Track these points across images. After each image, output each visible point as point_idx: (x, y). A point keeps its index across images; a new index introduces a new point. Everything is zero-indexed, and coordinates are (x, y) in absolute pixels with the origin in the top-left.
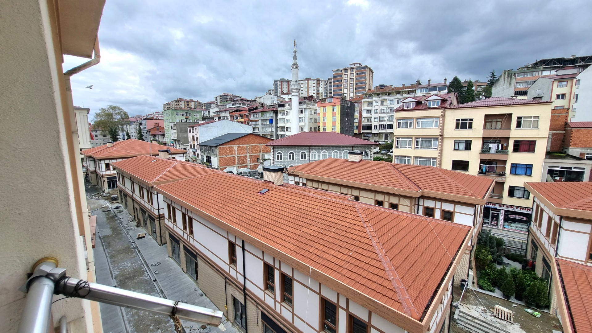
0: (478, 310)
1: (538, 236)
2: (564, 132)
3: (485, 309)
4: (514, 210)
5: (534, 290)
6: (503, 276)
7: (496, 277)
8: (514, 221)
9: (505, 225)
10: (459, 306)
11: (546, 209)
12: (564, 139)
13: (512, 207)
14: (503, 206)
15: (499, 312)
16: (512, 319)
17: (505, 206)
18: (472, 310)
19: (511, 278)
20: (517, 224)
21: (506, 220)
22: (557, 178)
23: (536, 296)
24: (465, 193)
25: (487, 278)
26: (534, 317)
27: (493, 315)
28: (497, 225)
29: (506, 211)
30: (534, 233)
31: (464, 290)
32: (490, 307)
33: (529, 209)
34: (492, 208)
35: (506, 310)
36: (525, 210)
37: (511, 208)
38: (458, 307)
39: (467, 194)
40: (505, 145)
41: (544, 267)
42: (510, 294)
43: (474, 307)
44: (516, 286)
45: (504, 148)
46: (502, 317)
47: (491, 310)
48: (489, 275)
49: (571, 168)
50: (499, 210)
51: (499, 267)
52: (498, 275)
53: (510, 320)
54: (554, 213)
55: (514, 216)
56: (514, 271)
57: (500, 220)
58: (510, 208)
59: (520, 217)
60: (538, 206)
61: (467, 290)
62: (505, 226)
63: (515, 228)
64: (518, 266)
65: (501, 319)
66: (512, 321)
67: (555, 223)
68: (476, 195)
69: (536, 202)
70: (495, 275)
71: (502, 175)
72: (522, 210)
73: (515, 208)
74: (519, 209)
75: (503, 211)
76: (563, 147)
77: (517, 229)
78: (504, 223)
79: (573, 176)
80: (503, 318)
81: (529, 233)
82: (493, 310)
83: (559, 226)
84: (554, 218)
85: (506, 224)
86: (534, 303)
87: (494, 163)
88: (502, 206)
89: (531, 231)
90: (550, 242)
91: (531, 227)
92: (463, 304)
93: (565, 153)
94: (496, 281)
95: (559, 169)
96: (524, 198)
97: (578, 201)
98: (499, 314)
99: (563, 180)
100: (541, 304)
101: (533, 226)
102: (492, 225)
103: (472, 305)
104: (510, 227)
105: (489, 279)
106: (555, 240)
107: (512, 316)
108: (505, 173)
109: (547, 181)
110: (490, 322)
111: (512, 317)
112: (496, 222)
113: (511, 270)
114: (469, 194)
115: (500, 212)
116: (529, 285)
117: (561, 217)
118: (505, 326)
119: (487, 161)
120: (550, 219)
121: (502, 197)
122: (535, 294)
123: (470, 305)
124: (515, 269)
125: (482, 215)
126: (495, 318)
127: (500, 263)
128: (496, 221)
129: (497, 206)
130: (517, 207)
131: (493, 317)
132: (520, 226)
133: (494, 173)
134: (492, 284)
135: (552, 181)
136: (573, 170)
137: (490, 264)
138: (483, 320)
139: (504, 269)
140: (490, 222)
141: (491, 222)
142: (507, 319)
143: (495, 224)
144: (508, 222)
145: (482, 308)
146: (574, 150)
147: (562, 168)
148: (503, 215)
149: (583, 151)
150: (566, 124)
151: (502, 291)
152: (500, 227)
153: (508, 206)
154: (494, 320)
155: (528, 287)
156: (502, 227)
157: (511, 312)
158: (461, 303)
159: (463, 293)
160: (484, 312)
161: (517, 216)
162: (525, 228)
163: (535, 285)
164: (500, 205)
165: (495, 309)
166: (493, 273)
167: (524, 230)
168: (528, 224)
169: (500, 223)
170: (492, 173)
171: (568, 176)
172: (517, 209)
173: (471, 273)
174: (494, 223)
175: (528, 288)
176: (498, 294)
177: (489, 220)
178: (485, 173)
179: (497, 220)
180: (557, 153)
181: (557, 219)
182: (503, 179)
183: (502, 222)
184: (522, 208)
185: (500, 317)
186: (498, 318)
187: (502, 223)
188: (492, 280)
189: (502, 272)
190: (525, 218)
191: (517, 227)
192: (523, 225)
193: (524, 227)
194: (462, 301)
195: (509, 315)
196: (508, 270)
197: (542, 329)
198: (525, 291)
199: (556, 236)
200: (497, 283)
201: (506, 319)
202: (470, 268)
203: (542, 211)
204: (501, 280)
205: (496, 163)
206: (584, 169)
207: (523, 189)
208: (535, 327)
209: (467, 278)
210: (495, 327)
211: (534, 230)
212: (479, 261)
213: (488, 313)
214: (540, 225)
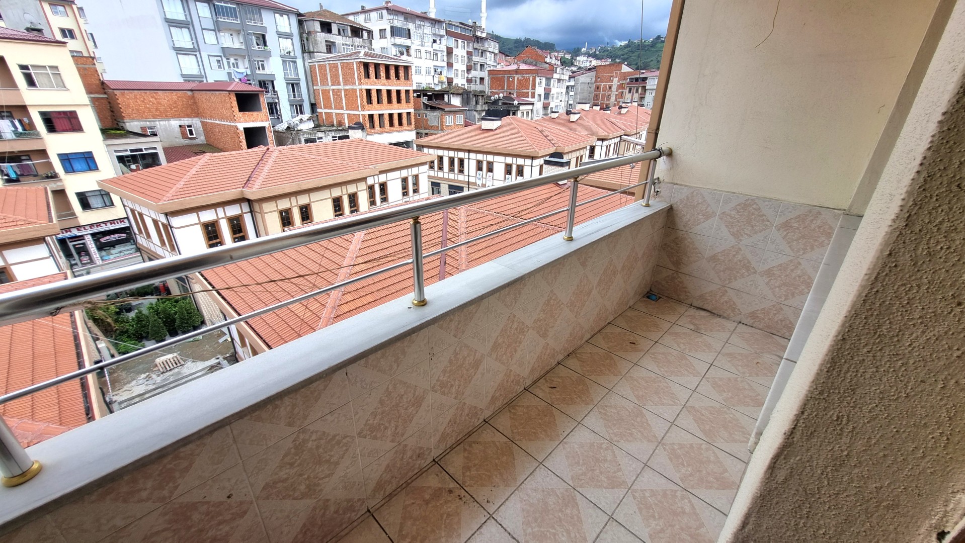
0: (141, 382)
1: (153, 249)
2: (105, 96)
3: (148, 374)
4: (104, 228)
5: (182, 314)
6: (144, 321)
7: (136, 329)
8: (113, 245)
9: (103, 256)
10: (114, 398)
11: (144, 211)
12: (111, 107)
13: (98, 224)
14: (85, 229)
15: (164, 364)
16: (181, 361)
17: (87, 227)
18: (134, 389)
19: (154, 317)
20: (118, 248)
21: (101, 247)
22: (133, 167)
23: (188, 319)
24: (7, 224)
25: (127, 337)
26: (198, 342)
27: (160, 373)
28: (92, 261)
29: (93, 235)
30: (147, 248)
31: (107, 375)
32: (150, 367)
33: (121, 220)
34: (69, 238)
35: (170, 356)
36: (118, 223)
37: (97, 226)
38: (114, 400)
39: (14, 223)
40: (26, 120)
41: (178, 283)
42: (163, 336)
43: (134, 383)
44: (164, 322)
45: (27, 127)
46: (170, 367)
47: (154, 369)
48: (127, 332)
49: (141, 150)
50: (81, 237)
51: (132, 315)
52: (137, 323)
53: (180, 363)
54: (155, 211)
55: (108, 237)
56: (151, 307)
57: (93, 251)
58: (96, 228)
59: (116, 236)
60: (133, 211)
61: (111, 371)
62: (105, 258)
63: (118, 255)
64: (152, 300)
65: (171, 370)
66: (182, 363)
67: (163, 224)
68: (35, 221)
69: (128, 207)
70: (133, 326)
71: (52, 177)
72: (113, 225)
73: (103, 225)
74: (109, 224)
75: (89, 236)
76: (115, 120)
77: (122, 254)
78: (100, 254)
79: (150, 160)
80: (172, 367)
81: (141, 252)
82: (156, 369)
83: (169, 227)
84: (158, 219)
85: (104, 253)
86: (190, 327)
87: (23, 158)
88: (83, 229)
89: (141, 247)
90: (169, 250)
91: (139, 243)
92: (117, 393)
93: (123, 129)
94: (139, 332)
95: (129, 153)
96: (106, 206)
97: (173, 190)
98: (165, 366)
99: (141, 168)
100: (196, 324)
101: (141, 240)
102: (84, 264)
103: (129, 382)
104: (112, 257)
105: (129, 336)
106: (173, 245)
107: (179, 357)
108: (55, 172)
109: (123, 174)
110: (162, 383)
111: (179, 359)
112: (87, 258)
113: (148, 308)
114: (19, 223)
115: (83, 239)
116: (176, 313)
117: (166, 215)
118: (179, 373)
119: (7, 155)
120: (155, 222)
121: (74, 214)
122: (186, 318)
123: (128, 385)
124: (151, 304)
125: (61, 254)
126: (164, 374)
127: (129, 310)
128: (86, 255)
129: (75, 232)
130: (105, 223)
131: (162, 375)
132: (123, 249)
133: (35, 176)
134: (136, 340)
135: (129, 171)
136: (145, 152)
137: (119, 318)
138: (154, 387)
139: (140, 312)
140: (77, 261)
141: (81, 261)
142: (176, 364)
143: (89, 261)
144: (105, 250)
145: (143, 376)
146: (132, 123)
147: (132, 151)
148: (92, 242)
149: (143, 124)
150: (103, 83)
151: (153, 339)
152: (97, 262)
153: (91, 226)
154: (164, 377)
155: (175, 315)
156: (101, 261)
157: (175, 354)
158: (114, 393)
159: (108, 379)
160: (148, 378)
161: (112, 236)
162: (131, 249)
163: (181, 307)
164: (78, 228)
165: (159, 365)
166: (130, 326)
167: (131, 252)
168: (132, 241)
169: (95, 256)
170: (31, 177)
171: (144, 162)
172: (106, 225)
173: (102, 345)
174: (85, 259)
175: (177, 316)
176: (150, 345)
177: (74, 260)
178: (17, 181)
179: (88, 253)
180: (112, 129)
181: (163, 219)
182: (59, 184)
183: (97, 253)
184: (112, 222)
185: (168, 369)
186: (167, 371)
187: (98, 256)
188: (134, 335)
189: (139, 318)
190: (124, 236)
191: (120, 252)
192: (126, 245)
193: (128, 248)
194: (113, 389)
195: (175, 359)
196: (145, 312)
197: (210, 347)
198: (176, 321)
199: (172, 241)
200: (141, 334)
201: (175, 366)
202: (96, 339)
203: (141, 215)
204: (144, 327)
205: (28, 158)
206: (155, 148)
207: (98, 193)
208: (204, 351)
209: (101, 356)
210: (171, 383)
211: (145, 245)
212: (100, 324)
213: (154, 376)
214: (148, 236)
